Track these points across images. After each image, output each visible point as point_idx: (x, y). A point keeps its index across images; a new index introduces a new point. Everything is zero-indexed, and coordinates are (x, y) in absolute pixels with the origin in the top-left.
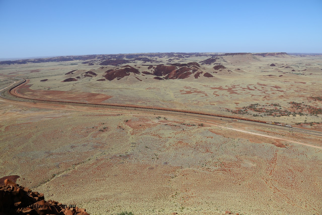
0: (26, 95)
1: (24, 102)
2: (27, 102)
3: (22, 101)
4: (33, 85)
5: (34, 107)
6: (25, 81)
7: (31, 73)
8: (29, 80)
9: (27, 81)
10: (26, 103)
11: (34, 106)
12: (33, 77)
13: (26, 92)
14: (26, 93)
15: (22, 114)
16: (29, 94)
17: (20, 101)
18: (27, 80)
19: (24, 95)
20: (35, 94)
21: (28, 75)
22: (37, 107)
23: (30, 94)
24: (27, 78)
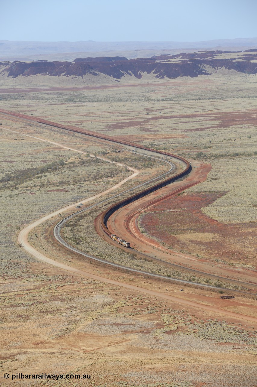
0: (184, 247)
1: (172, 282)
2: (183, 285)
3: (159, 280)
4: (223, 193)
5: (218, 321)
6: (185, 167)
7: (221, 126)
8: (207, 169)
9: (194, 170)
10: (177, 289)
11: (221, 314)
12: (232, 151)
13: (186, 231)
14: (183, 237)
15: (154, 351)
16: (198, 243)
17: (149, 277)
18: (196, 164)
19: (173, 244)
20: (232, 248)
21: (206, 141)
22: (232, 322)
23: (206, 244)
24: (199, 156)
